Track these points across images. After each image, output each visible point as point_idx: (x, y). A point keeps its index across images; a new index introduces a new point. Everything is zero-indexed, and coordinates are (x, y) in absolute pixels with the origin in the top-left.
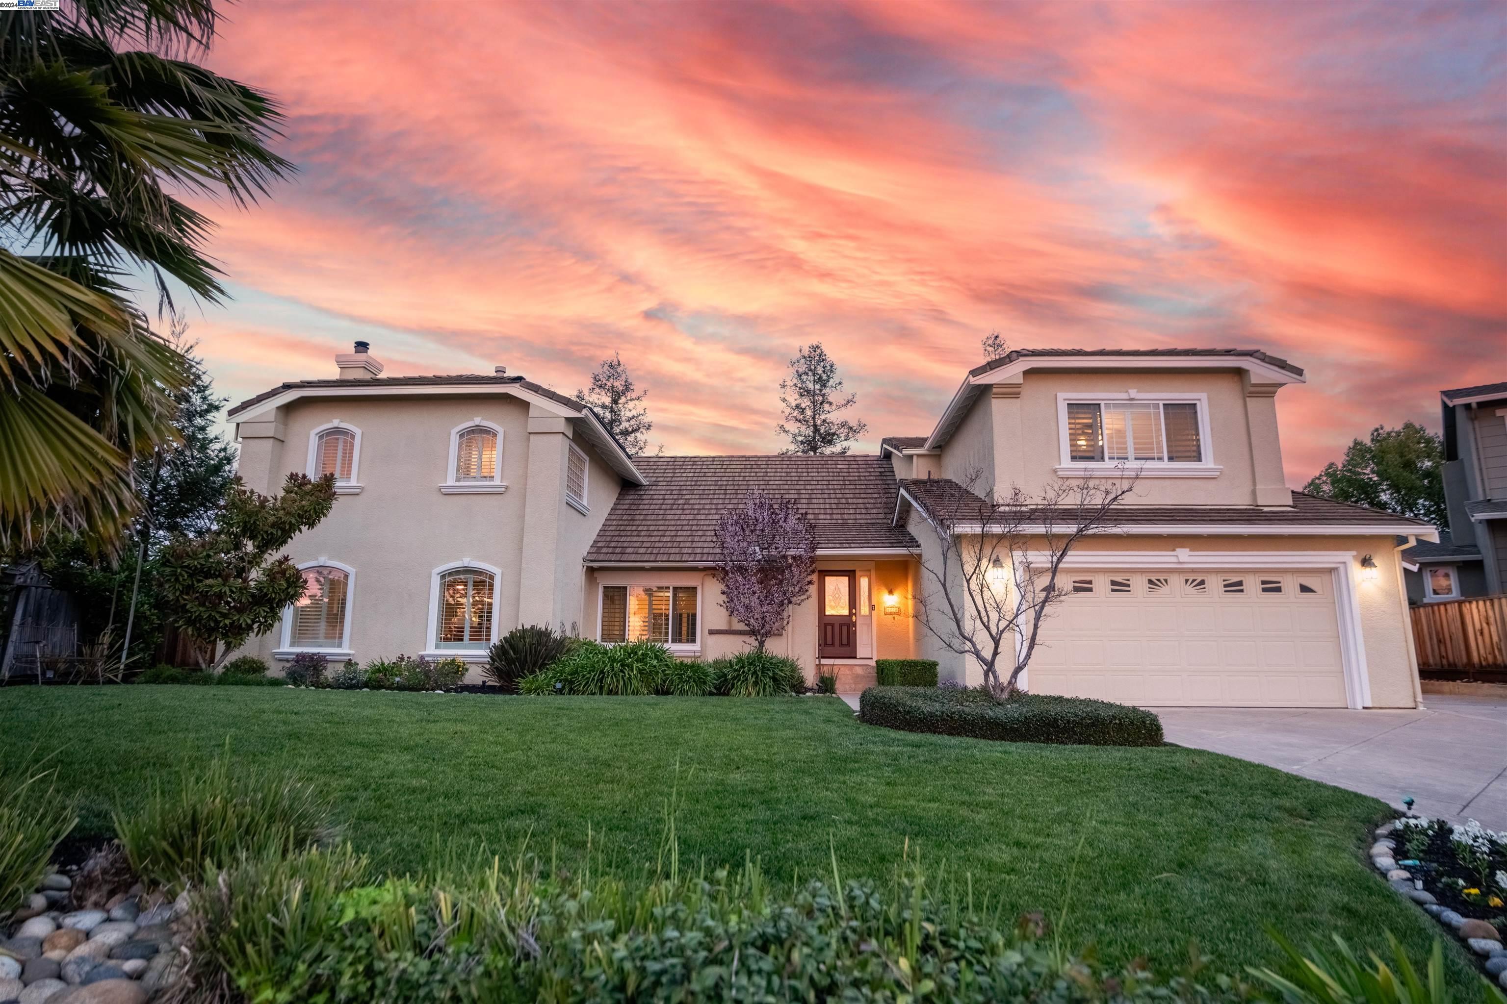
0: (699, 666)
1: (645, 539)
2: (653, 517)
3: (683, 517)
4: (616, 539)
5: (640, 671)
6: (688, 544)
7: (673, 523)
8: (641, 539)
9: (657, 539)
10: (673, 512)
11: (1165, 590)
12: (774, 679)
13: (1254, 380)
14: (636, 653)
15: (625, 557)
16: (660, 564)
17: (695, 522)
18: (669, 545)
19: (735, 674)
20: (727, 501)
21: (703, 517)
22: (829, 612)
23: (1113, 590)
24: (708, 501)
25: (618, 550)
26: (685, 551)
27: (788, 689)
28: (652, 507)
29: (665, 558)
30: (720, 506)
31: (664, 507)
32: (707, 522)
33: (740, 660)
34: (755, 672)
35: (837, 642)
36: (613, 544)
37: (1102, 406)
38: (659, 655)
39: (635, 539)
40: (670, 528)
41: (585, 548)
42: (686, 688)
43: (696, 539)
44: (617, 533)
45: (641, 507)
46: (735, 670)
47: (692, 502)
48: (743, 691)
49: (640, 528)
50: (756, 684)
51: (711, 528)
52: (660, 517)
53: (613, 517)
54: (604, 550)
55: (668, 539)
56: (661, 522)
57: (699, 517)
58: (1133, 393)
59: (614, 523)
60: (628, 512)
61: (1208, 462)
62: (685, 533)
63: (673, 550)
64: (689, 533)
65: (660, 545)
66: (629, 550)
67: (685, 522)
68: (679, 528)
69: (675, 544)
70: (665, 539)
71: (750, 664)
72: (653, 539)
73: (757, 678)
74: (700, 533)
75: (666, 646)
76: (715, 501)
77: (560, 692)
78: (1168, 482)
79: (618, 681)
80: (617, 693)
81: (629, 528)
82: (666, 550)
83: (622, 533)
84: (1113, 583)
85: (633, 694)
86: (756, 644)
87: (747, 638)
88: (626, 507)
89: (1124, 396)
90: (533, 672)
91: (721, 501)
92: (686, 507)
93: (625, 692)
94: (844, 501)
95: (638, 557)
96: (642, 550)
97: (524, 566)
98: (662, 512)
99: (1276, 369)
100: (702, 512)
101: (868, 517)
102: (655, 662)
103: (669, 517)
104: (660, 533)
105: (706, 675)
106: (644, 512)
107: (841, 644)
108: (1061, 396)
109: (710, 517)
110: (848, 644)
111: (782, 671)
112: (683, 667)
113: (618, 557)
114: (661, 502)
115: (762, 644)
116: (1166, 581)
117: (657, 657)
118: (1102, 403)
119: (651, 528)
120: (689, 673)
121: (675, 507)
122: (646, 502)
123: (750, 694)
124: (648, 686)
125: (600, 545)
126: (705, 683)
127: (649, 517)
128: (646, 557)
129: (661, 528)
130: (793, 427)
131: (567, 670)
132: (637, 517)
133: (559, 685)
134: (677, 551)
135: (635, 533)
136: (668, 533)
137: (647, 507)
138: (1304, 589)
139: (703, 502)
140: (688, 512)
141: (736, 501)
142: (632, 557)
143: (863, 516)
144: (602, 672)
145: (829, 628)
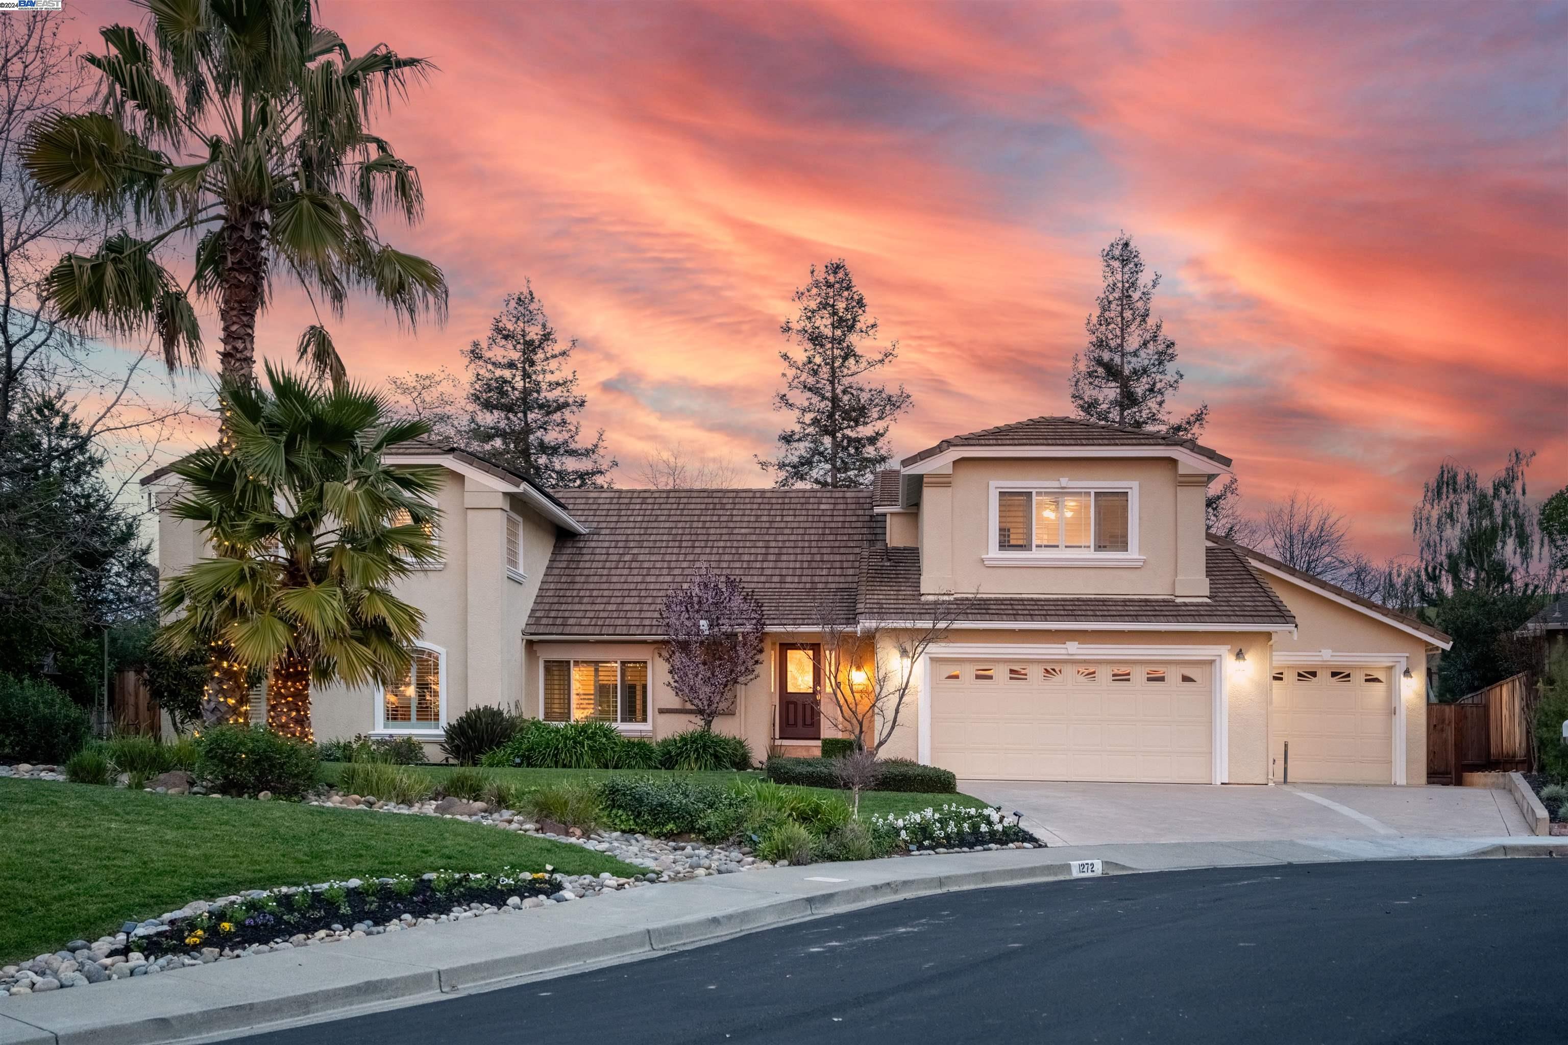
0: (645, 744)
1: (588, 607)
2: (596, 579)
3: (630, 579)
4: (556, 607)
5: (590, 748)
6: (636, 614)
7: (619, 586)
8: (583, 607)
9: (602, 607)
10: (618, 572)
11: (1058, 678)
12: (716, 756)
13: (1182, 470)
14: (586, 732)
15: (567, 630)
16: (605, 637)
17: (643, 586)
18: (615, 615)
19: (679, 751)
20: (681, 558)
21: (653, 579)
22: (791, 689)
23: (1011, 678)
24: (659, 558)
25: (559, 621)
26: (632, 622)
27: (728, 765)
28: (595, 565)
29: (611, 630)
30: (673, 565)
31: (608, 565)
32: (658, 586)
33: (683, 739)
34: (697, 750)
35: (800, 722)
36: (553, 614)
37: (1034, 494)
38: (608, 734)
39: (577, 607)
40: (617, 593)
41: (523, 619)
42: (633, 763)
43: (645, 607)
44: (556, 600)
45: (581, 565)
46: (679, 748)
47: (641, 558)
48: (686, 766)
49: (582, 593)
50: (697, 759)
51: (662, 593)
52: (604, 579)
53: (550, 579)
54: (544, 621)
55: (614, 607)
56: (605, 586)
57: (648, 579)
58: (1064, 482)
59: (552, 586)
60: (567, 572)
61: (1133, 553)
62: (632, 600)
63: (619, 622)
64: (636, 600)
65: (605, 615)
66: (571, 621)
67: (632, 586)
68: (626, 593)
69: (622, 614)
70: (610, 607)
71: (693, 742)
72: (597, 607)
73: (698, 755)
74: (649, 600)
75: (614, 725)
76: (667, 558)
77: (519, 765)
78: (1092, 572)
79: (571, 757)
80: (570, 767)
81: (568, 593)
82: (612, 622)
83: (562, 600)
84: (1012, 671)
85: (585, 767)
86: (703, 723)
87: (692, 717)
88: (564, 565)
89: (1055, 484)
90: (491, 749)
91: (674, 558)
92: (634, 565)
93: (578, 765)
94: (818, 558)
95: (582, 630)
96: (586, 621)
97: (470, 646)
98: (605, 572)
99: (1205, 459)
100: (652, 572)
101: (842, 579)
102: (604, 740)
103: (615, 579)
104: (605, 600)
105: (652, 752)
106: (586, 572)
107: (804, 724)
108: (993, 484)
109: (661, 579)
110: (812, 724)
111: (723, 749)
112: (630, 744)
113: (560, 630)
114: (604, 557)
115: (708, 723)
116: (1060, 671)
117: (605, 735)
118: (1034, 491)
119: (595, 593)
120: (636, 750)
121: (621, 565)
122: (587, 558)
123: (692, 769)
124: (598, 762)
125: (538, 614)
126: (650, 759)
127: (591, 579)
128: (590, 630)
129: (606, 593)
130: (800, 398)
131: (524, 746)
132: (578, 579)
133: (518, 760)
134: (624, 622)
135: (577, 600)
136: (613, 600)
137: (588, 565)
138: (1186, 679)
139: (653, 558)
140: (635, 572)
141: (691, 557)
142: (576, 630)
143: (837, 579)
144: (557, 748)
145: (792, 707)
